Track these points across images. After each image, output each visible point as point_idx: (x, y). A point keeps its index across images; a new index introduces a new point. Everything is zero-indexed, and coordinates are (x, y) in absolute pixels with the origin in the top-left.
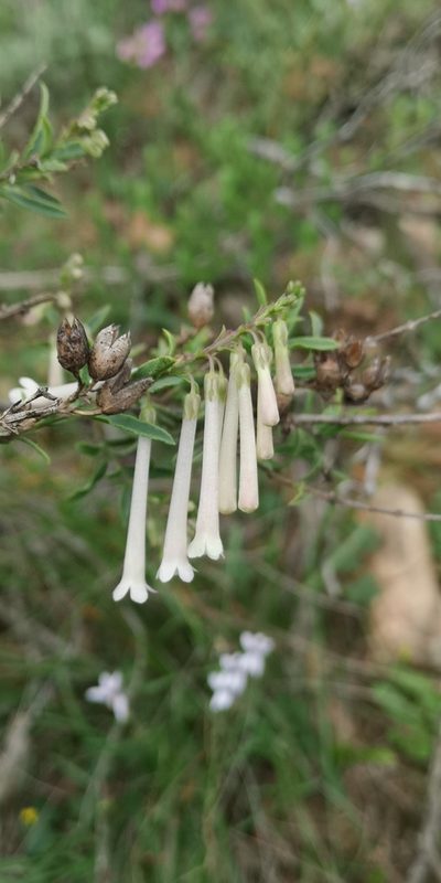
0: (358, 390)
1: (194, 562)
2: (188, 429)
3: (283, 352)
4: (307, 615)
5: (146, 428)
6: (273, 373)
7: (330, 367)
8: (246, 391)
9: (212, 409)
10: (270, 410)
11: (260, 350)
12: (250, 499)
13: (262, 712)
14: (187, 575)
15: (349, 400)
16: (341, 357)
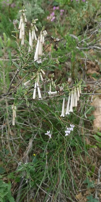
0: (89, 91)
1: (69, 112)
2: (69, 97)
3: (80, 89)
4: (81, 122)
5: (64, 97)
6: (79, 91)
7: (86, 89)
8: (76, 93)
9: (72, 95)
10: (79, 95)
11: (78, 89)
12: (76, 105)
13: (73, 138)
14: (69, 114)
15: (88, 92)
16: (87, 87)
